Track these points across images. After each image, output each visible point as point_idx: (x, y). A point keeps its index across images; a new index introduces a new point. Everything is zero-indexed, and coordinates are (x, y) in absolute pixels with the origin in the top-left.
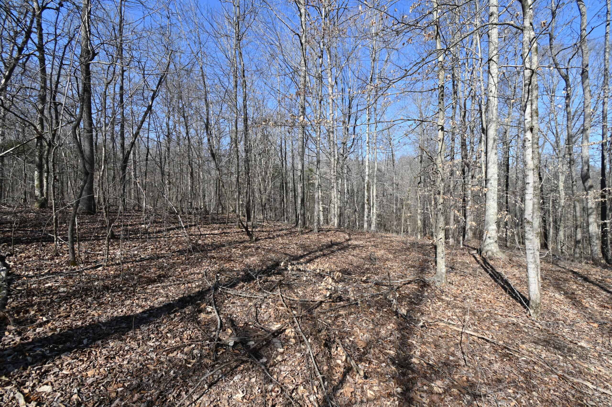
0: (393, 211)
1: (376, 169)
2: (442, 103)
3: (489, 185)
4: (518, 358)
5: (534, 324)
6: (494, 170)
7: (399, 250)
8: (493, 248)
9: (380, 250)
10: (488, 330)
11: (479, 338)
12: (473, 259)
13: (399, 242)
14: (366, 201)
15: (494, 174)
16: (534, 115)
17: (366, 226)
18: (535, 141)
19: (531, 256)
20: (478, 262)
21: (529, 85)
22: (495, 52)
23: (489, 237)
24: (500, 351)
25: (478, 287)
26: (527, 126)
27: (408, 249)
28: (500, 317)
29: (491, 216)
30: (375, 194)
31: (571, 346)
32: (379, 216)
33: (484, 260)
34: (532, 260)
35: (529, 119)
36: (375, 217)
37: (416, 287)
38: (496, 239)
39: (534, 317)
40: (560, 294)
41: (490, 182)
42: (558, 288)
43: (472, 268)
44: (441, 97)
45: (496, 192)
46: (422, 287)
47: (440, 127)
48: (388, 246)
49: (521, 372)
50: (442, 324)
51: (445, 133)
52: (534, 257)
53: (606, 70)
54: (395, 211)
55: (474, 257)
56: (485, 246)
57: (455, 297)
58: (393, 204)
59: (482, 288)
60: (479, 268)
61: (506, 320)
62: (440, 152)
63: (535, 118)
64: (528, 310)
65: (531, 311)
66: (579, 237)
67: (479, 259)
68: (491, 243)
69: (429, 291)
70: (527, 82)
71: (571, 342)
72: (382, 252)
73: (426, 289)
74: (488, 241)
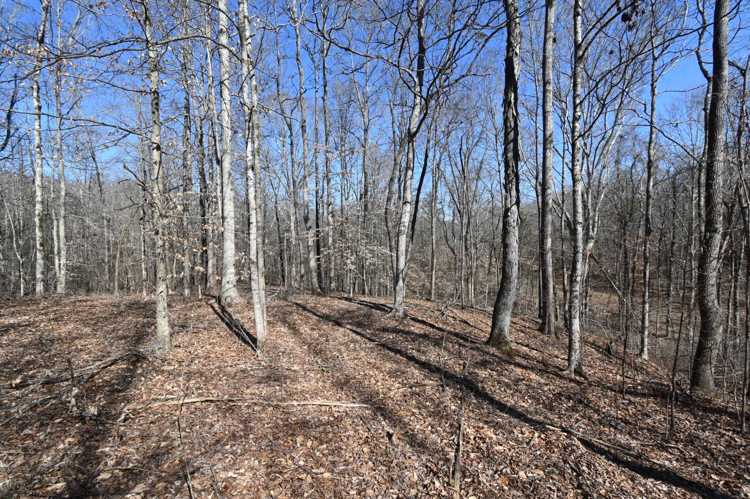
0: (103, 260)
1: (63, 193)
2: (156, 113)
3: (225, 223)
4: (240, 406)
5: (260, 364)
6: (230, 207)
7: (106, 318)
8: (232, 293)
9: (66, 324)
10: (214, 388)
11: (202, 402)
12: (211, 310)
13: (106, 305)
14: (38, 246)
15: (230, 211)
16: (256, 154)
17: (40, 287)
18: (258, 180)
19: (257, 296)
20: (216, 312)
21: (249, 121)
22: (227, 76)
23: (228, 282)
24: (224, 407)
25: (211, 341)
26: (249, 164)
27: (120, 313)
28: (229, 368)
29: (229, 259)
30: (62, 233)
31: (287, 373)
32: (70, 269)
33: (223, 309)
34: (257, 301)
35: (250, 157)
36: (63, 272)
37: (125, 366)
38: (235, 283)
39: (261, 357)
40: (285, 328)
41: (227, 220)
42: (284, 321)
43: (208, 320)
44: (155, 106)
45: (234, 232)
46: (134, 364)
47: (155, 145)
48: (85, 314)
49: (241, 420)
50: (156, 405)
51: (163, 155)
52: (259, 297)
53: (317, 129)
54: (106, 260)
55: (212, 307)
56: (224, 293)
57: (180, 363)
58: (104, 248)
59: (215, 341)
60: (217, 319)
61: (235, 370)
62: (157, 178)
63: (257, 157)
64: (255, 351)
65: (258, 352)
66: (303, 271)
67: (217, 309)
68: (229, 288)
69: (145, 365)
70: (247, 118)
71: (287, 369)
72: (71, 326)
73: (140, 365)
74: (228, 286)
